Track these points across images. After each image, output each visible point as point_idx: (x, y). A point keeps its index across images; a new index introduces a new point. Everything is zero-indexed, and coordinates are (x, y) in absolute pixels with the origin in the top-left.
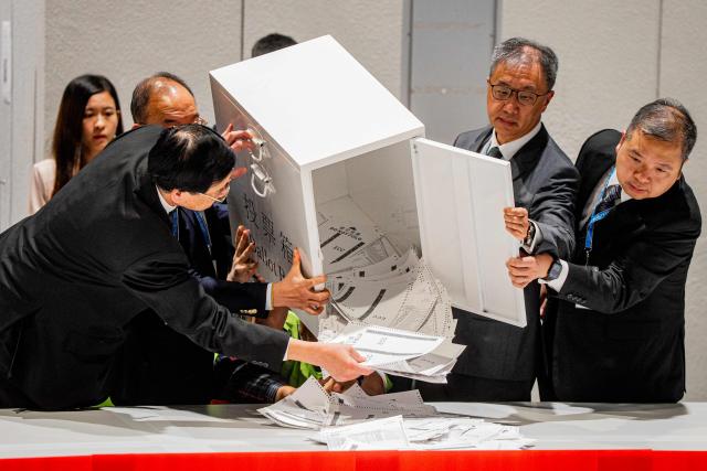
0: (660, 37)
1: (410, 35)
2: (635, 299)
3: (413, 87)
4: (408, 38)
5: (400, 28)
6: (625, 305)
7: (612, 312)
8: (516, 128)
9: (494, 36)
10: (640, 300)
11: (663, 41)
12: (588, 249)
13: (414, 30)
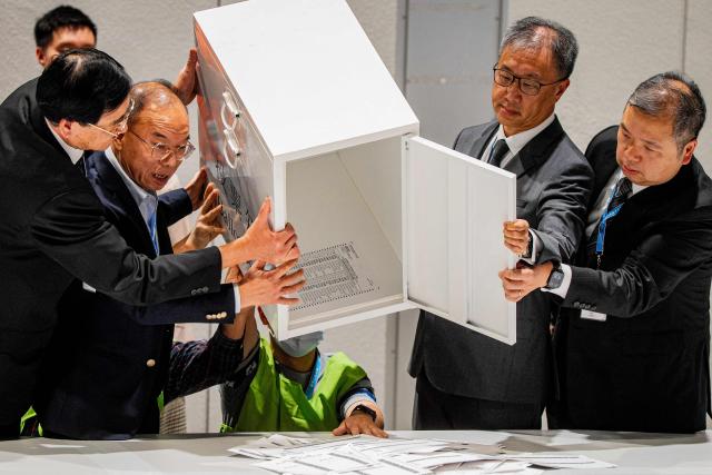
0: (685, 19)
1: (406, 18)
2: (655, 300)
3: (408, 77)
4: (403, 22)
5: (395, 10)
6: (643, 308)
7: (628, 316)
8: (518, 118)
9: (500, 19)
10: (661, 299)
11: (689, 23)
12: (600, 253)
13: (411, 12)
